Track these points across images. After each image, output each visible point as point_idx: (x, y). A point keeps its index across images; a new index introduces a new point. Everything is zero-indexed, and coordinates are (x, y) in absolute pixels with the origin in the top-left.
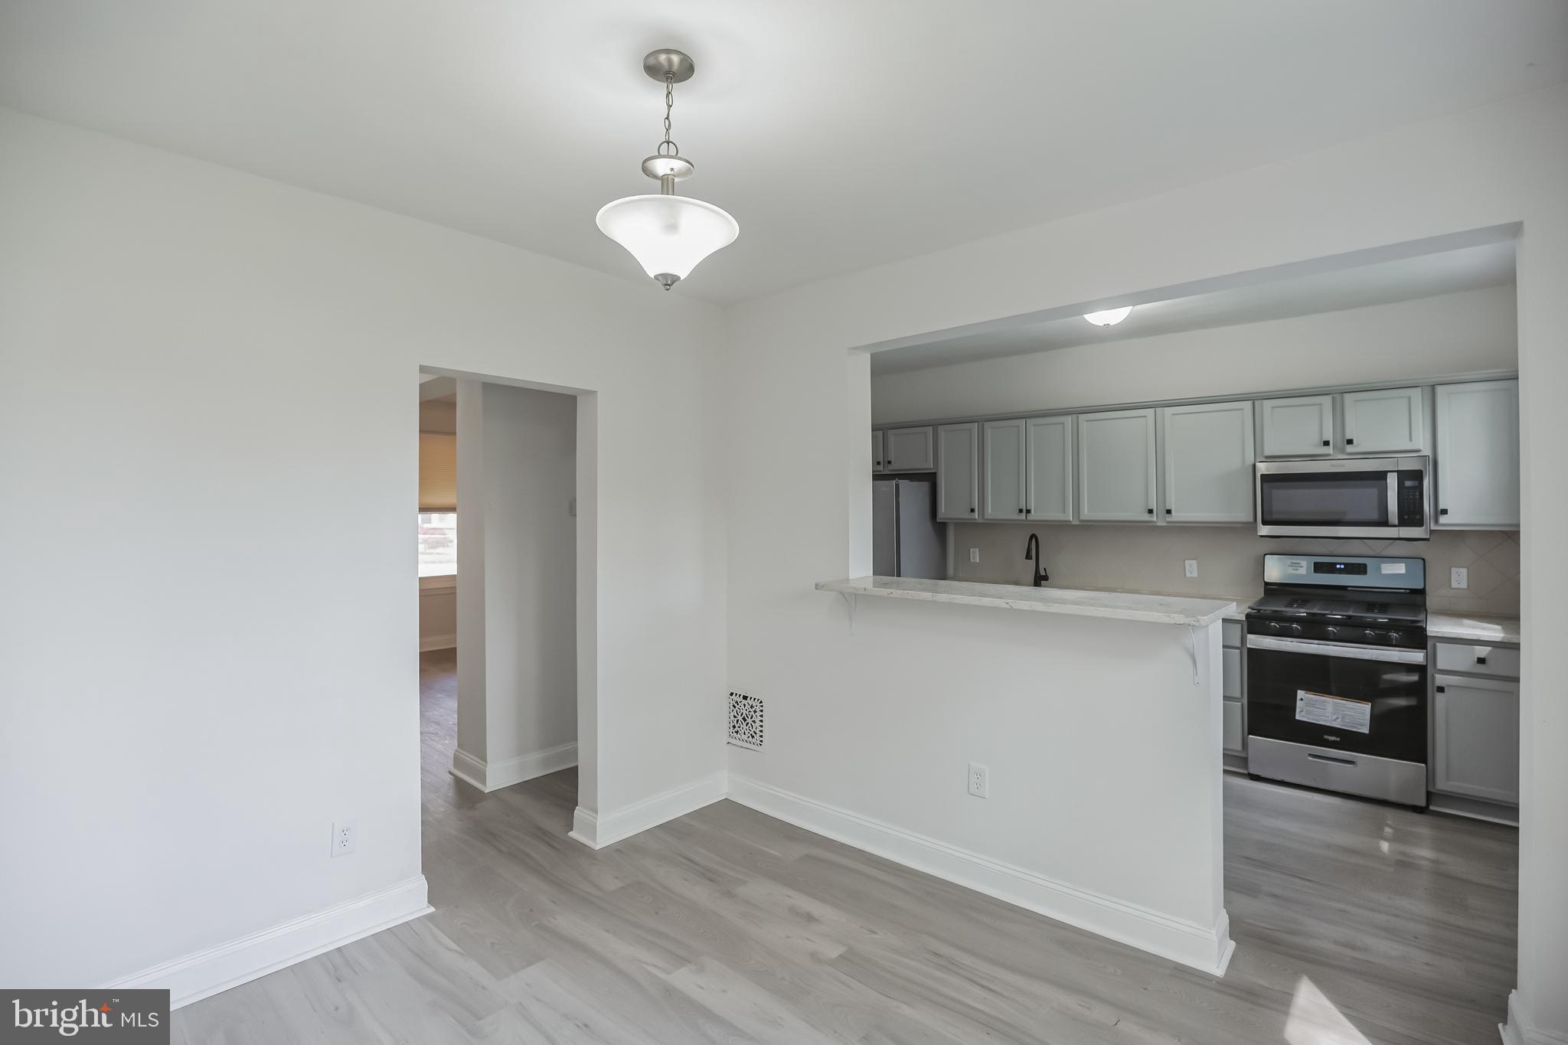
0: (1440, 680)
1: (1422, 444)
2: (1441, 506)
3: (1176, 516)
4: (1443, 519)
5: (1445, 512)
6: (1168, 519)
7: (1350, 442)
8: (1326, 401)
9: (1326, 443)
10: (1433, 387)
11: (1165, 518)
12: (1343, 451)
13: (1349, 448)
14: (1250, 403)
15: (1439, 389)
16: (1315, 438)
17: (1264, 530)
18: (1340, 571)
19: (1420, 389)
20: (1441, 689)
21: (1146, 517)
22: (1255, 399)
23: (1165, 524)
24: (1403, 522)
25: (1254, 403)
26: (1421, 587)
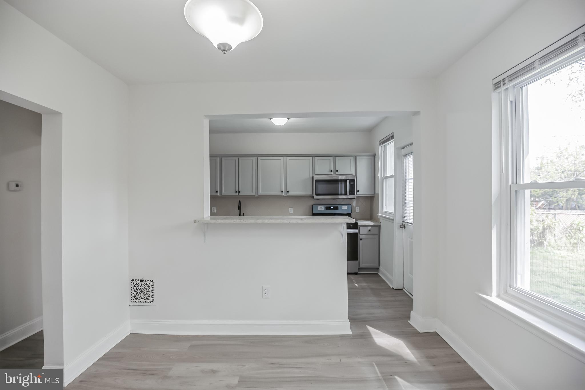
0: (361, 237)
1: (353, 172)
2: (357, 190)
3: (290, 193)
4: (358, 193)
5: (358, 191)
6: (288, 194)
7: (337, 171)
8: (331, 158)
9: (331, 171)
10: (356, 157)
11: (286, 194)
12: (335, 173)
13: (337, 173)
14: (312, 157)
15: (357, 157)
16: (328, 169)
17: (316, 197)
18: (332, 209)
19: (353, 157)
20: (361, 239)
21: (281, 193)
22: (314, 156)
23: (286, 196)
24: (350, 194)
25: (312, 158)
26: (351, 212)
